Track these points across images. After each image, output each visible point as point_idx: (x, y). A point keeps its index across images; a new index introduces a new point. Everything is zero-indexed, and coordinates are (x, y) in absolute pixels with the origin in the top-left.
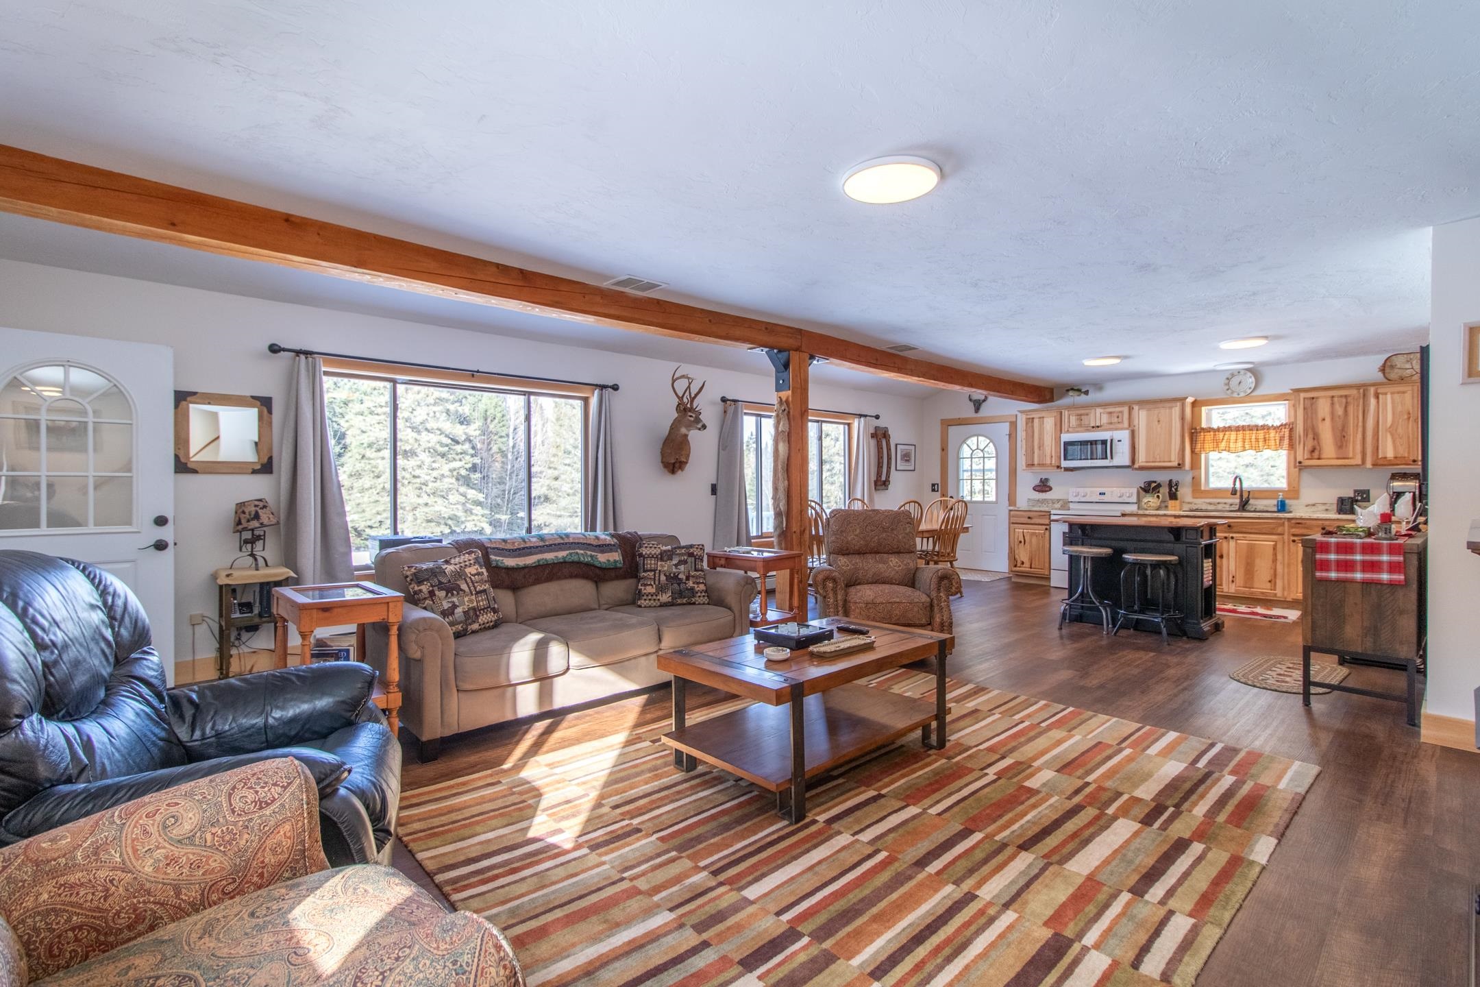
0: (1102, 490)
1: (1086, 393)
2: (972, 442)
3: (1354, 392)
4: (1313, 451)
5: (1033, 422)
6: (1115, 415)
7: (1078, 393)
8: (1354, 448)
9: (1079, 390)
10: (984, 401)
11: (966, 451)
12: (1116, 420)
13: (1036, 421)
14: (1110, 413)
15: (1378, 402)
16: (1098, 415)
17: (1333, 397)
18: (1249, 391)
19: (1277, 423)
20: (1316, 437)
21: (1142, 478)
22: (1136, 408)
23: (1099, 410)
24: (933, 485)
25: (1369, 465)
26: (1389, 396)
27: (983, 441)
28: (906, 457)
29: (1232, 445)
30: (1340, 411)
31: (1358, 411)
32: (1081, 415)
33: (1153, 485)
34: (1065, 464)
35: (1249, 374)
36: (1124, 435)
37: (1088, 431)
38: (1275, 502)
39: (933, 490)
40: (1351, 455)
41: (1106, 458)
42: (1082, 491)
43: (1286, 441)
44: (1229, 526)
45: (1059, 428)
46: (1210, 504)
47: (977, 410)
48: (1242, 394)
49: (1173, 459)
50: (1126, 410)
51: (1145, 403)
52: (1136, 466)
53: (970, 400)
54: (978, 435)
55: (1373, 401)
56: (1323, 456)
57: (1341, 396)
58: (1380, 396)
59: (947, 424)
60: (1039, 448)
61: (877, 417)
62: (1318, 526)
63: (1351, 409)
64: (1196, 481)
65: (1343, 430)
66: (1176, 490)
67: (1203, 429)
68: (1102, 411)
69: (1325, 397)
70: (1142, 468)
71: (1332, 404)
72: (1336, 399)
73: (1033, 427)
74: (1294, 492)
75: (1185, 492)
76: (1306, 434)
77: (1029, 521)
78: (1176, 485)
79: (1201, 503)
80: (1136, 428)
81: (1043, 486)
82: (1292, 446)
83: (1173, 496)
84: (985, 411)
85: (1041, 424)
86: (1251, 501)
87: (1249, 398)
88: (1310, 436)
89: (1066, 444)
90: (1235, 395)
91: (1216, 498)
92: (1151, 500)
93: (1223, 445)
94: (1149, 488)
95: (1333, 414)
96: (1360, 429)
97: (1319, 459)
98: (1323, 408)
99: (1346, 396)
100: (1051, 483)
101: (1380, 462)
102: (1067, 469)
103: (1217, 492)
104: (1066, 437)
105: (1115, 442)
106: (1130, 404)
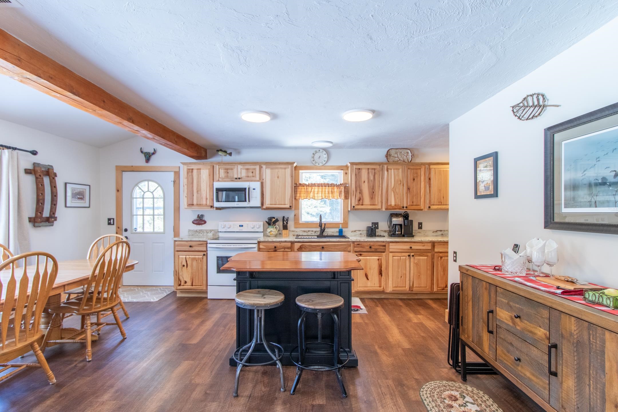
0: (241, 223)
1: (230, 154)
2: (144, 185)
3: (377, 167)
4: (359, 200)
5: (192, 172)
6: (251, 171)
7: (225, 154)
8: (378, 199)
9: (225, 152)
10: (153, 154)
11: (137, 192)
12: (251, 174)
13: (195, 172)
14: (247, 169)
15: (388, 174)
16: (239, 170)
17: (368, 169)
18: (324, 163)
19: (339, 183)
20: (361, 192)
21: (266, 215)
22: (264, 167)
23: (240, 167)
24: (109, 220)
25: (384, 209)
26: (393, 170)
27: (153, 185)
28: (79, 196)
29: (316, 195)
30: (372, 178)
31: (379, 177)
32: (227, 169)
33: (274, 220)
34: (217, 204)
35: (324, 152)
36: (256, 185)
37: (232, 181)
38: (337, 230)
39: (109, 224)
40: (376, 204)
41: (245, 201)
42: (227, 224)
43: (343, 194)
44: (323, 248)
45: (212, 177)
46: (304, 231)
47: (148, 160)
48: (321, 165)
49: (286, 203)
50: (257, 167)
51: (269, 164)
52: (264, 207)
53: (142, 152)
54: (148, 181)
55: (386, 173)
56: (364, 203)
57: (372, 169)
58: (389, 170)
59: (121, 170)
60: (198, 191)
61: (34, 153)
62: (367, 246)
63: (377, 176)
64: (297, 217)
65: (373, 189)
66: (287, 223)
67: (300, 184)
68: (242, 167)
69: (365, 168)
70: (268, 209)
71: (368, 173)
72: (370, 170)
73: (192, 176)
74: (346, 224)
75: (291, 224)
76: (356, 191)
77: (191, 249)
78: (287, 220)
79: (299, 231)
80: (264, 181)
81: (200, 221)
82: (346, 197)
83: (285, 227)
84: (154, 161)
85: (199, 174)
86: (326, 230)
87: (324, 167)
88: (358, 191)
89: (218, 190)
90: (317, 164)
91: (307, 228)
92: (272, 230)
93: (312, 194)
94: (271, 222)
95: (368, 178)
96: (380, 189)
97: (362, 205)
98: (364, 174)
99: (374, 169)
100: (205, 218)
101: (389, 208)
102: (218, 208)
103: (308, 225)
104: (218, 185)
105: (251, 190)
106: (260, 164)
